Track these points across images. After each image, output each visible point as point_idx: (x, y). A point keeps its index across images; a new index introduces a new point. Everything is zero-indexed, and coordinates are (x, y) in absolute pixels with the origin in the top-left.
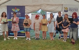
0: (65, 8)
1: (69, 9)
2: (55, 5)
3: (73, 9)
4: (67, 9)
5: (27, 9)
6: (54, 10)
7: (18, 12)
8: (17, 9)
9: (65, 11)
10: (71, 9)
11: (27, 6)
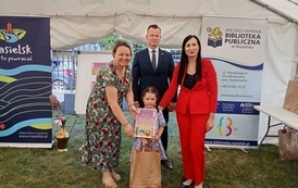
0: (209, 30)
1: (227, 35)
2: (174, 17)
3: (240, 36)
4: (220, 33)
5: (59, 33)
6: (169, 38)
7: (19, 42)
8: (17, 31)
9: (211, 43)
10: (233, 35)
11: (57, 16)
